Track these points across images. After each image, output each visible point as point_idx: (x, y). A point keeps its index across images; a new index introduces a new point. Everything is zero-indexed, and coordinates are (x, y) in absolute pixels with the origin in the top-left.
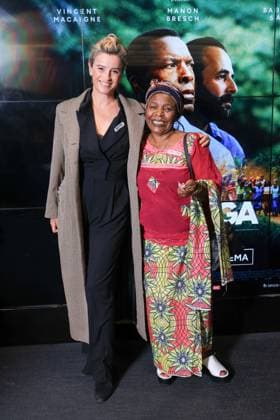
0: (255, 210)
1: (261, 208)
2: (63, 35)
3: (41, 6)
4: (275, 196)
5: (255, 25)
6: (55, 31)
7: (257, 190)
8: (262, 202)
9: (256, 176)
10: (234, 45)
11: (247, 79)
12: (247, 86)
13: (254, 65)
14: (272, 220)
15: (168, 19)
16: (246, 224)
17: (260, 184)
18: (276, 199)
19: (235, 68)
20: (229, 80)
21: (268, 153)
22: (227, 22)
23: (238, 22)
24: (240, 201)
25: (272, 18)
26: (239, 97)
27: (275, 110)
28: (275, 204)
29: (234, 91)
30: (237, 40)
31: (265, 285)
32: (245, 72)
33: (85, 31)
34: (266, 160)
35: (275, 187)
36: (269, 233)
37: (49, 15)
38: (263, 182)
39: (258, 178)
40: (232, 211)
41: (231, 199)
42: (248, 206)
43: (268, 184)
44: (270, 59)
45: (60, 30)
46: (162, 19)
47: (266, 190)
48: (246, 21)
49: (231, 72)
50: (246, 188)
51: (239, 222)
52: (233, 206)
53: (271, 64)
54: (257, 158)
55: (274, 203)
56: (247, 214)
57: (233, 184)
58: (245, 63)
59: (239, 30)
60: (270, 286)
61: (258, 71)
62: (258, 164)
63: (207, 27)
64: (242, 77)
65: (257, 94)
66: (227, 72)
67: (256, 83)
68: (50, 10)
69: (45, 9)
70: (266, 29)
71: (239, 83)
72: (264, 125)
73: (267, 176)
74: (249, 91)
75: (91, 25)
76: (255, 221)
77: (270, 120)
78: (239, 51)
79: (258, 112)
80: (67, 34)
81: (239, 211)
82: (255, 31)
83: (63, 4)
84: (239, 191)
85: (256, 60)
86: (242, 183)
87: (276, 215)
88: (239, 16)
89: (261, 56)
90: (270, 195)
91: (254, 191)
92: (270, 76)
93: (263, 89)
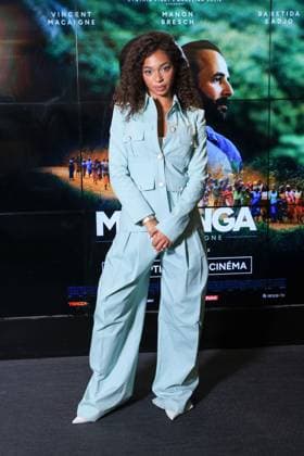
0: (253, 216)
1: (259, 215)
2: (57, 38)
3: (35, 9)
4: (273, 201)
5: (250, 28)
6: (49, 34)
7: (255, 195)
8: (259, 208)
9: (253, 181)
10: (229, 49)
11: (243, 82)
12: (243, 89)
13: (250, 68)
14: (270, 226)
15: (163, 22)
16: (244, 230)
17: (257, 190)
18: (274, 205)
19: (230, 71)
20: (225, 83)
21: (265, 157)
22: (223, 25)
23: (233, 26)
24: (237, 206)
25: (267, 22)
26: (236, 101)
27: (272, 113)
28: (273, 210)
29: (230, 95)
30: (232, 44)
31: (264, 296)
32: (240, 75)
33: (79, 34)
34: (263, 164)
35: (273, 192)
36: (268, 240)
37: (43, 18)
38: (261, 187)
39: (255, 182)
40: (229, 217)
41: (228, 204)
42: (245, 212)
43: (266, 189)
44: (265, 62)
45: (54, 32)
46: (157, 22)
47: (264, 195)
48: (242, 25)
49: (227, 75)
50: (243, 193)
51: (237, 229)
52: (230, 211)
53: (267, 67)
54: (254, 162)
55: (273, 208)
56: (245, 220)
57: (230, 189)
58: (240, 66)
59: (234, 34)
60: (270, 296)
61: (254, 74)
62: (256, 168)
63: (203, 30)
64: (237, 80)
65: (253, 97)
66: (222, 75)
67: (252, 86)
68: (45, 13)
69: (40, 13)
70: (261, 34)
71: (235, 86)
72: (261, 128)
73: (264, 181)
74: (246, 94)
75: (85, 28)
76: (253, 228)
77: (267, 123)
78: (234, 54)
79: (254, 115)
80: (62, 37)
81: (236, 217)
82: (250, 34)
83: (58, 7)
84: (236, 196)
85: (252, 63)
86: (239, 188)
87: (274, 222)
88: (233, 20)
89: (257, 59)
90: (268, 201)
91: (252, 195)
92: (266, 79)
93: (259, 92)
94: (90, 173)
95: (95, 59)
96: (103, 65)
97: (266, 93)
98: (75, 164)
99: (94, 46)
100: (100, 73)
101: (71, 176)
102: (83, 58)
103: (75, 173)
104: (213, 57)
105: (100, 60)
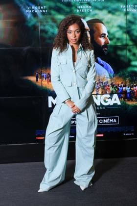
0: (119, 98)
1: (122, 97)
2: (30, 18)
3: (21, 5)
4: (128, 91)
5: (117, 13)
6: (27, 17)
7: (120, 89)
8: (122, 94)
9: (119, 82)
10: (108, 23)
11: (114, 37)
12: (115, 40)
13: (117, 31)
14: (127, 103)
15: (78, 11)
16: (115, 105)
17: (121, 86)
19: (108, 32)
20: (106, 38)
21: (124, 71)
22: (105, 12)
23: (110, 12)
24: (112, 94)
25: (125, 10)
26: (111, 46)
27: (127, 51)
29: (108, 43)
30: (109, 20)
31: (124, 134)
32: (113, 34)
33: (40, 17)
34: (124, 74)
35: (128, 87)
36: (126, 109)
37: (24, 9)
38: (123, 85)
39: (120, 83)
40: (108, 98)
41: (108, 93)
42: (115, 96)
43: (125, 86)
44: (124, 28)
45: (29, 16)
46: (75, 11)
47: (124, 88)
48: (113, 11)
49: (107, 34)
50: (115, 88)
51: (112, 104)
52: (108, 96)
53: (125, 30)
54: (119, 74)
55: (128, 94)
56: (115, 100)
57: (109, 86)
58: (113, 30)
59: (110, 16)
60: (127, 134)
61: (119, 34)
62: (120, 76)
63: (96, 14)
64: (111, 37)
65: (119, 44)
66: (105, 34)
67: (118, 39)
68: (25, 7)
69: (22, 7)
70: (122, 15)
71: (111, 39)
72: (122, 58)
73: (124, 82)
74: (115, 43)
75: (43, 14)
76: (119, 103)
77: (125, 56)
78: (110, 25)
79: (119, 53)
80: (32, 18)
81: (111, 99)
82: (117, 16)
83: (30, 4)
84: (111, 89)
85: (118, 29)
86: (113, 85)
87: (129, 101)
88: (110, 9)
89: (120, 27)
90: (126, 91)
91: (118, 89)
92: (125, 36)
93: (122, 42)
94: (45, 79)
95: (47, 27)
96: (51, 30)
97: (124, 42)
98: (39, 75)
99: (47, 22)
100: (50, 34)
101: (37, 80)
102: (42, 27)
103: (39, 79)
104: (101, 26)
105: (50, 28)
